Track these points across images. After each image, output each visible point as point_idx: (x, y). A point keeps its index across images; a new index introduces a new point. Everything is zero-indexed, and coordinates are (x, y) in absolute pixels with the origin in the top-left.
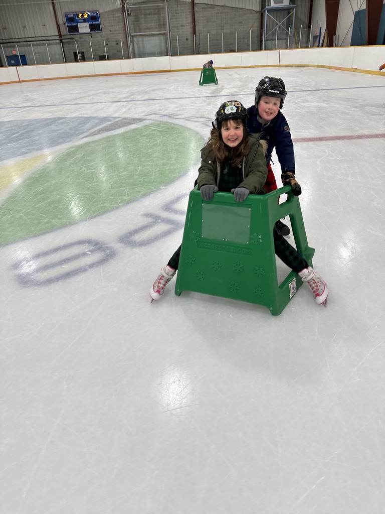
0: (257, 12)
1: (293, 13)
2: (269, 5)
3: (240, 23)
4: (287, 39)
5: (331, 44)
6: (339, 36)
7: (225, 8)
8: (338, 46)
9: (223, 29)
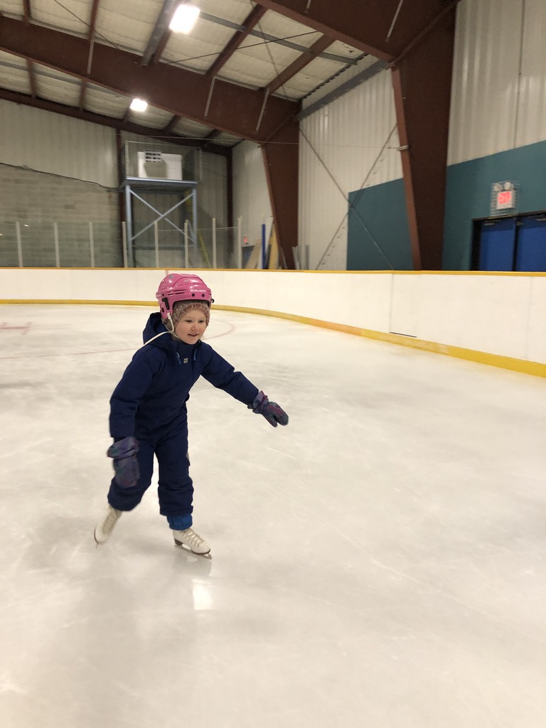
0: (109, 190)
1: (192, 198)
2: (136, 175)
3: (67, 207)
4: (183, 249)
5: (289, 263)
6: (307, 248)
7: (26, 172)
8: (307, 268)
9: (25, 217)
